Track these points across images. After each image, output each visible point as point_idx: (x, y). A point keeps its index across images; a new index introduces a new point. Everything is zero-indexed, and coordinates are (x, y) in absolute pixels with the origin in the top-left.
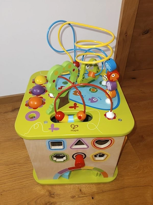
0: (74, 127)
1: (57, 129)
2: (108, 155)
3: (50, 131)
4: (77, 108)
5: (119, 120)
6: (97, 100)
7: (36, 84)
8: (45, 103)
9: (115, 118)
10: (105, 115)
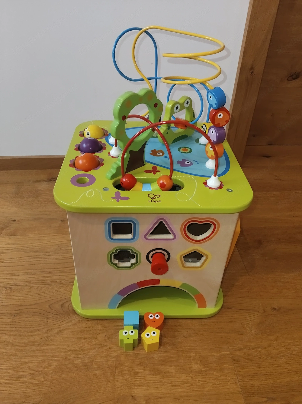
0: (153, 197)
1: (126, 198)
2: (207, 257)
3: (115, 200)
4: (157, 173)
5: (228, 190)
6: (192, 164)
7: (85, 138)
8: (103, 164)
9: (221, 187)
10: (205, 183)
